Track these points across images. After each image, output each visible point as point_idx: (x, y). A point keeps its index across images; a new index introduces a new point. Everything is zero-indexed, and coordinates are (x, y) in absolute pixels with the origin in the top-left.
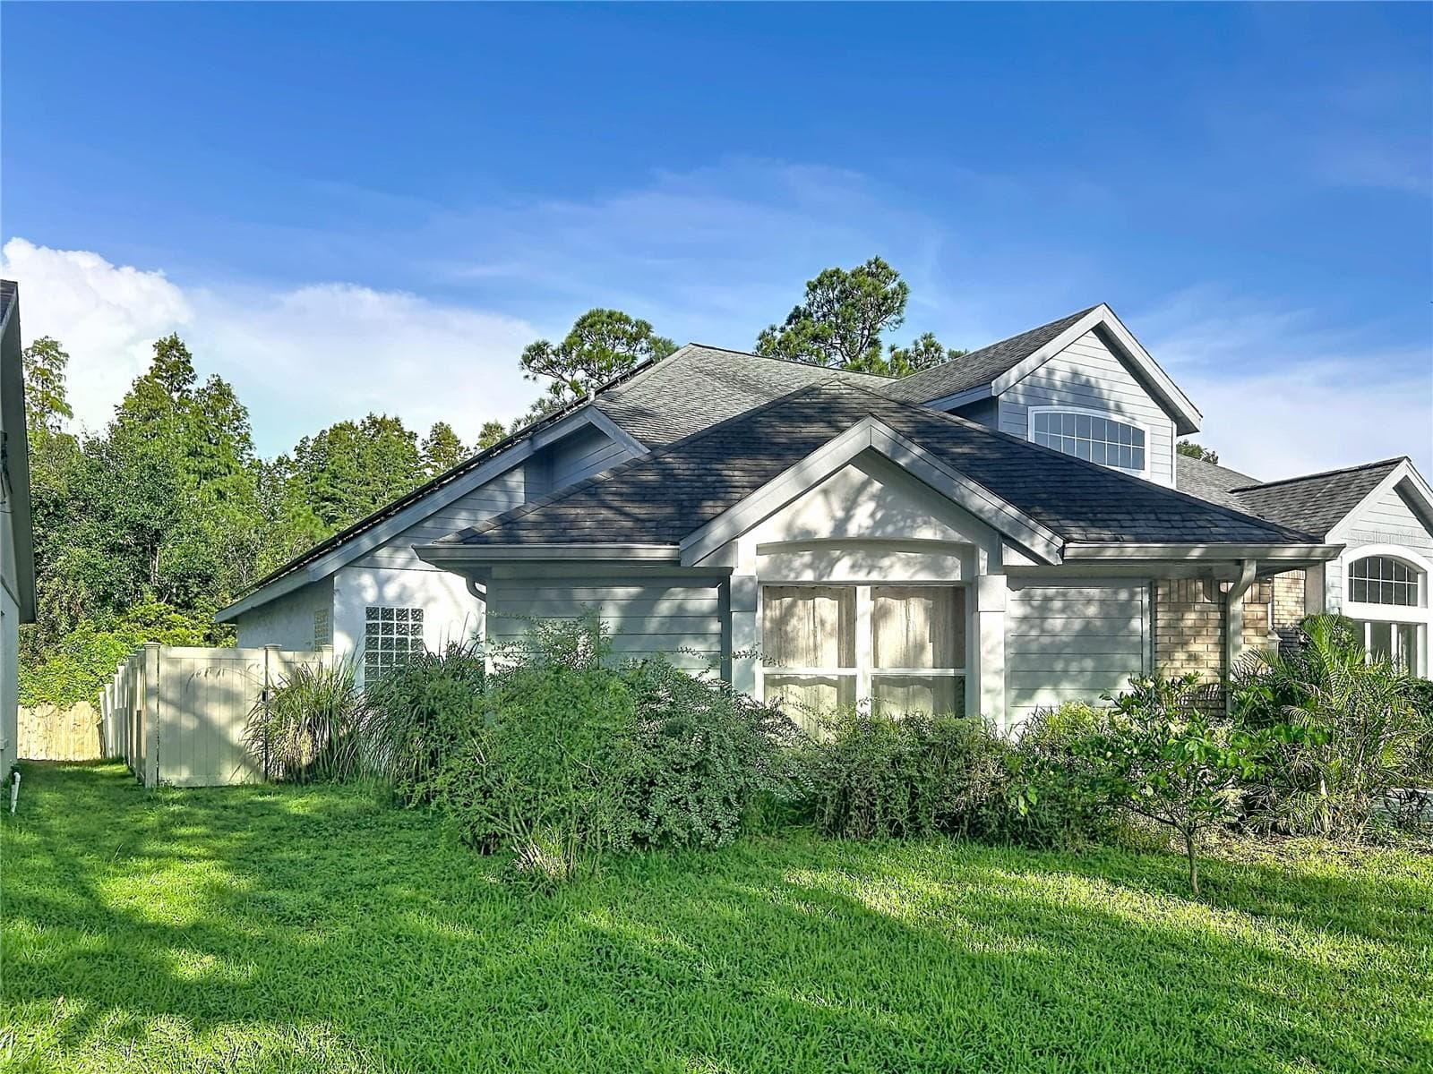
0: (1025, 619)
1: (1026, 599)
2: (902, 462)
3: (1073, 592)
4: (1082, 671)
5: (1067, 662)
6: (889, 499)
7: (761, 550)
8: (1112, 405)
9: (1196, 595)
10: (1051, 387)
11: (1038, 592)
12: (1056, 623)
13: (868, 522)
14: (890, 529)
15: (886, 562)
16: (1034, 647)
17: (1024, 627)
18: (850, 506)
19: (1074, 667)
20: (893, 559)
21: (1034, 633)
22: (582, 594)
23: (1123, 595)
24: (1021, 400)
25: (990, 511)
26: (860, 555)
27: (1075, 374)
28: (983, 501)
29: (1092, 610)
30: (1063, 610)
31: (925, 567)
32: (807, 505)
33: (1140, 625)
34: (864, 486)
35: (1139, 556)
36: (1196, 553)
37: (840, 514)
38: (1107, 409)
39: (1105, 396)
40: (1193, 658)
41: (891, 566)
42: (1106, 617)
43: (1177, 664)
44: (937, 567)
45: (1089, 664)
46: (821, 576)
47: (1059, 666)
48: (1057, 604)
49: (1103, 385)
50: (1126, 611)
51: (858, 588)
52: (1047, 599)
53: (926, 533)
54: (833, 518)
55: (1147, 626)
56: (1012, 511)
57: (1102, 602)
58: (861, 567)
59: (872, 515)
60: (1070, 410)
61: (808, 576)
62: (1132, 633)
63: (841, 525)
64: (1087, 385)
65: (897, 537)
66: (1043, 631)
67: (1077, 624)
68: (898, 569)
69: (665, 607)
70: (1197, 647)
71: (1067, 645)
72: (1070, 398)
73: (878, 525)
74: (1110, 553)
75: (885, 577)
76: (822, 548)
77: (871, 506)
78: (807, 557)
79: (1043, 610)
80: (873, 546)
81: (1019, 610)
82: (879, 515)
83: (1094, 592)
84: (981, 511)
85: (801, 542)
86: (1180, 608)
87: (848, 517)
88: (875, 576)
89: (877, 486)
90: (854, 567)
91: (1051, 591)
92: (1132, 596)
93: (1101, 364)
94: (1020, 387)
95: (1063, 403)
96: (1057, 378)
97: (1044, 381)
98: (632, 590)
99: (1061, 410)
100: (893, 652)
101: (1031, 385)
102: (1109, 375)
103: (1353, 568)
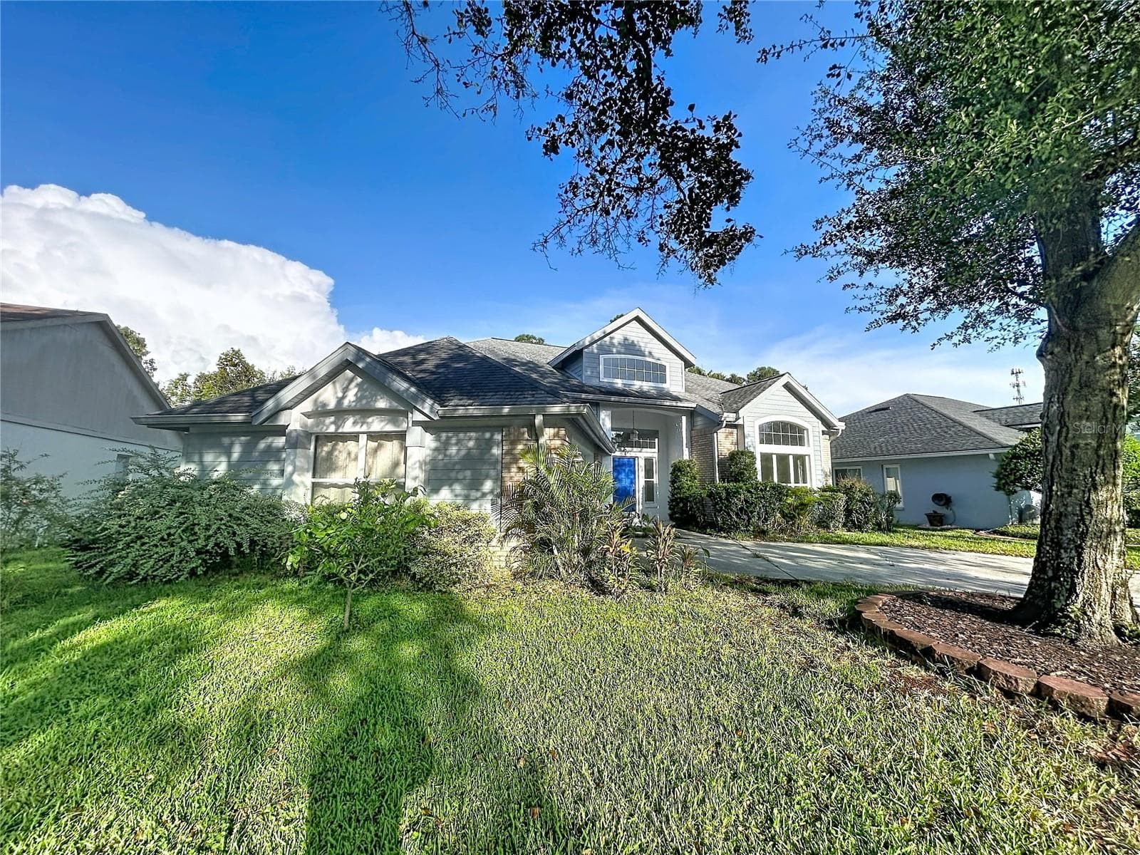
0: (436, 449)
1: (438, 439)
2: (361, 365)
3: (461, 435)
4: (464, 479)
5: (457, 473)
6: (365, 386)
7: (308, 415)
8: (647, 353)
9: (524, 433)
10: (612, 344)
11: (444, 435)
12: (453, 450)
13: (353, 399)
14: (364, 402)
15: (370, 420)
16: (441, 464)
17: (436, 453)
18: (346, 390)
19: (460, 476)
20: (374, 418)
21: (440, 457)
22: (226, 441)
23: (488, 435)
24: (595, 351)
25: (404, 391)
26: (358, 417)
27: (626, 339)
28: (402, 385)
29: (471, 444)
30: (456, 444)
31: (389, 422)
32: (325, 390)
33: (496, 451)
34: (351, 380)
37: (340, 395)
38: (644, 356)
39: (643, 349)
40: (521, 469)
41: (372, 422)
42: (478, 446)
43: (513, 474)
44: (395, 422)
45: (468, 473)
46: (338, 428)
47: (453, 475)
48: (454, 441)
49: (642, 344)
50: (490, 443)
51: (360, 435)
52: (448, 438)
53: (382, 404)
54: (337, 397)
55: (500, 452)
56: (413, 389)
57: (477, 439)
58: (358, 423)
59: (356, 395)
60: (623, 356)
61: (332, 429)
62: (493, 455)
63: (340, 401)
64: (633, 344)
65: (367, 407)
66: (445, 455)
67: (463, 452)
68: (377, 425)
69: (262, 445)
70: (522, 463)
71: (455, 464)
72: (623, 350)
73: (358, 399)
75: (369, 428)
76: (340, 413)
77: (356, 390)
78: (332, 419)
79: (446, 444)
80: (364, 412)
81: (433, 445)
82: (359, 395)
83: (473, 434)
84: (398, 390)
85: (321, 412)
86: (514, 443)
87: (344, 397)
88: (364, 428)
89: (359, 380)
90: (355, 423)
91: (450, 434)
92: (492, 435)
93: (641, 335)
94: (595, 345)
95: (619, 353)
96: (615, 341)
97: (608, 343)
98: (248, 438)
99: (618, 356)
100: (384, 468)
101: (601, 345)
102: (645, 340)
103: (761, 428)
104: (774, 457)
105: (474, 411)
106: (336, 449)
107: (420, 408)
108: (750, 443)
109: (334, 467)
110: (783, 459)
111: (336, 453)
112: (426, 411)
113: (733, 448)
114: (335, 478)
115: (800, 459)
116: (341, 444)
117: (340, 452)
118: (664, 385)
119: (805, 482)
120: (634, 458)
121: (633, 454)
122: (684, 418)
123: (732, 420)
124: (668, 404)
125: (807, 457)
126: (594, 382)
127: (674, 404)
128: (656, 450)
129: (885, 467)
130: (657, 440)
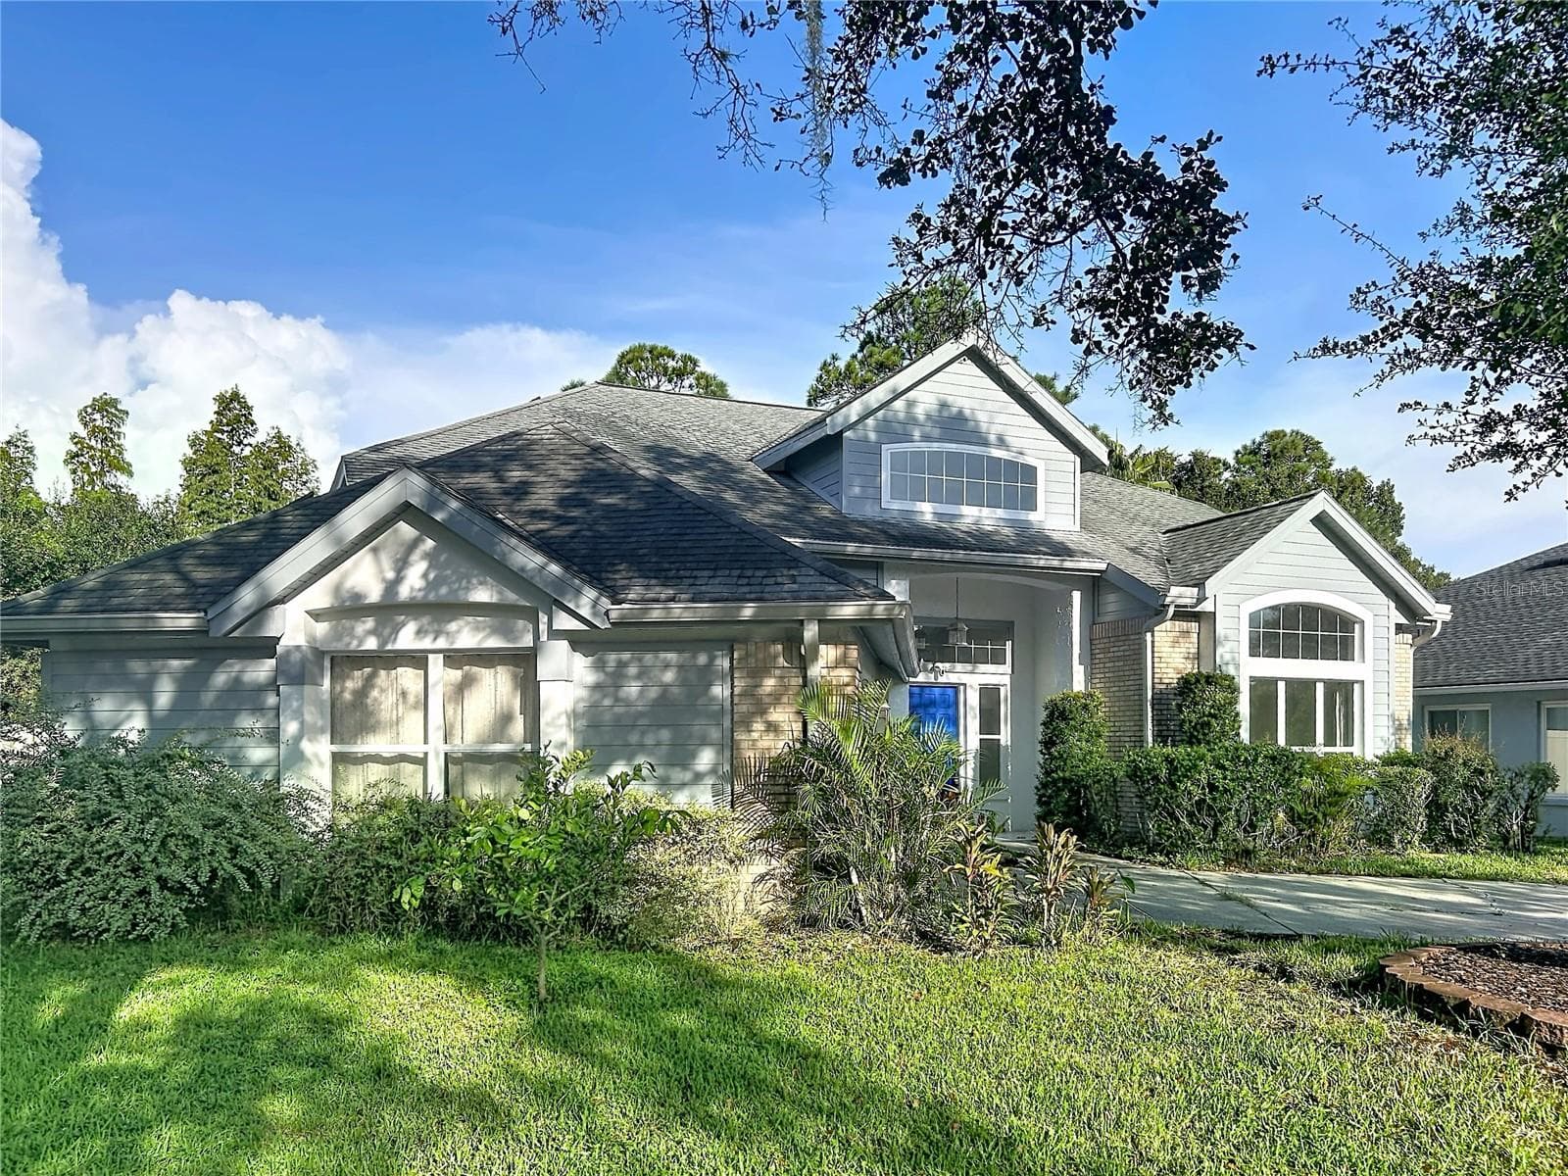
0: (597, 687)
1: (600, 666)
2: (439, 517)
3: (648, 657)
4: (658, 744)
5: (643, 734)
6: (443, 558)
7: (316, 615)
8: (992, 438)
9: (776, 657)
10: (912, 420)
11: (612, 658)
12: (632, 690)
13: (419, 583)
14: (444, 590)
15: (453, 626)
16: (607, 717)
17: (597, 696)
18: (402, 565)
19: (649, 740)
20: (461, 622)
21: (607, 702)
22: (138, 667)
23: (702, 659)
24: (872, 436)
25: (534, 569)
26: (425, 620)
27: (944, 405)
28: (529, 559)
29: (669, 676)
30: (639, 677)
31: (496, 631)
32: (356, 565)
33: (719, 691)
34: (414, 544)
35: (687, 616)
36: (748, 611)
37: (390, 575)
38: (986, 444)
39: (984, 427)
40: (772, 728)
41: (458, 631)
42: (683, 682)
43: (755, 735)
44: (506, 632)
45: (665, 735)
46: (384, 643)
47: (634, 738)
48: (632, 670)
49: (982, 417)
50: (706, 677)
51: (430, 656)
52: (622, 665)
53: (482, 595)
54: (384, 580)
55: (727, 693)
56: (555, 568)
57: (681, 667)
58: (426, 632)
59: (425, 576)
60: (935, 446)
61: (371, 644)
62: (714, 698)
63: (392, 587)
64: (960, 417)
65: (451, 599)
66: (617, 699)
67: (653, 693)
68: (467, 635)
69: (220, 679)
70: (778, 715)
71: (642, 714)
72: (936, 432)
73: (431, 586)
74: (656, 614)
75: (452, 643)
76: (389, 610)
77: (423, 566)
78: (370, 623)
79: (617, 678)
80: (437, 609)
81: (591, 678)
82: (432, 576)
83: (672, 656)
84: (523, 569)
85: (350, 608)
86: (758, 673)
87: (399, 580)
88: (442, 643)
89: (430, 543)
90: (419, 632)
91: (626, 656)
92: (712, 659)
93: (977, 393)
94: (870, 421)
95: (926, 438)
96: (920, 411)
97: (902, 415)
98: (187, 662)
99: (925, 447)
100: (480, 725)
101: (885, 420)
102: (989, 406)
103: (1254, 618)
104: (1281, 686)
105: (679, 611)
106: (373, 686)
107: (571, 606)
108: (1227, 657)
109: (372, 721)
110: (1300, 691)
111: (375, 693)
112: (585, 612)
113: (1189, 668)
114: (373, 744)
115: (1341, 692)
116: (383, 673)
117: (382, 691)
118: (1032, 516)
119: (1348, 741)
120: (955, 687)
121: (953, 678)
122: (1077, 596)
123: (1188, 601)
124: (1042, 563)
125: (1357, 687)
126: (869, 511)
127: (1055, 562)
128: (1007, 668)
129: (1547, 705)
130: (1009, 644)
